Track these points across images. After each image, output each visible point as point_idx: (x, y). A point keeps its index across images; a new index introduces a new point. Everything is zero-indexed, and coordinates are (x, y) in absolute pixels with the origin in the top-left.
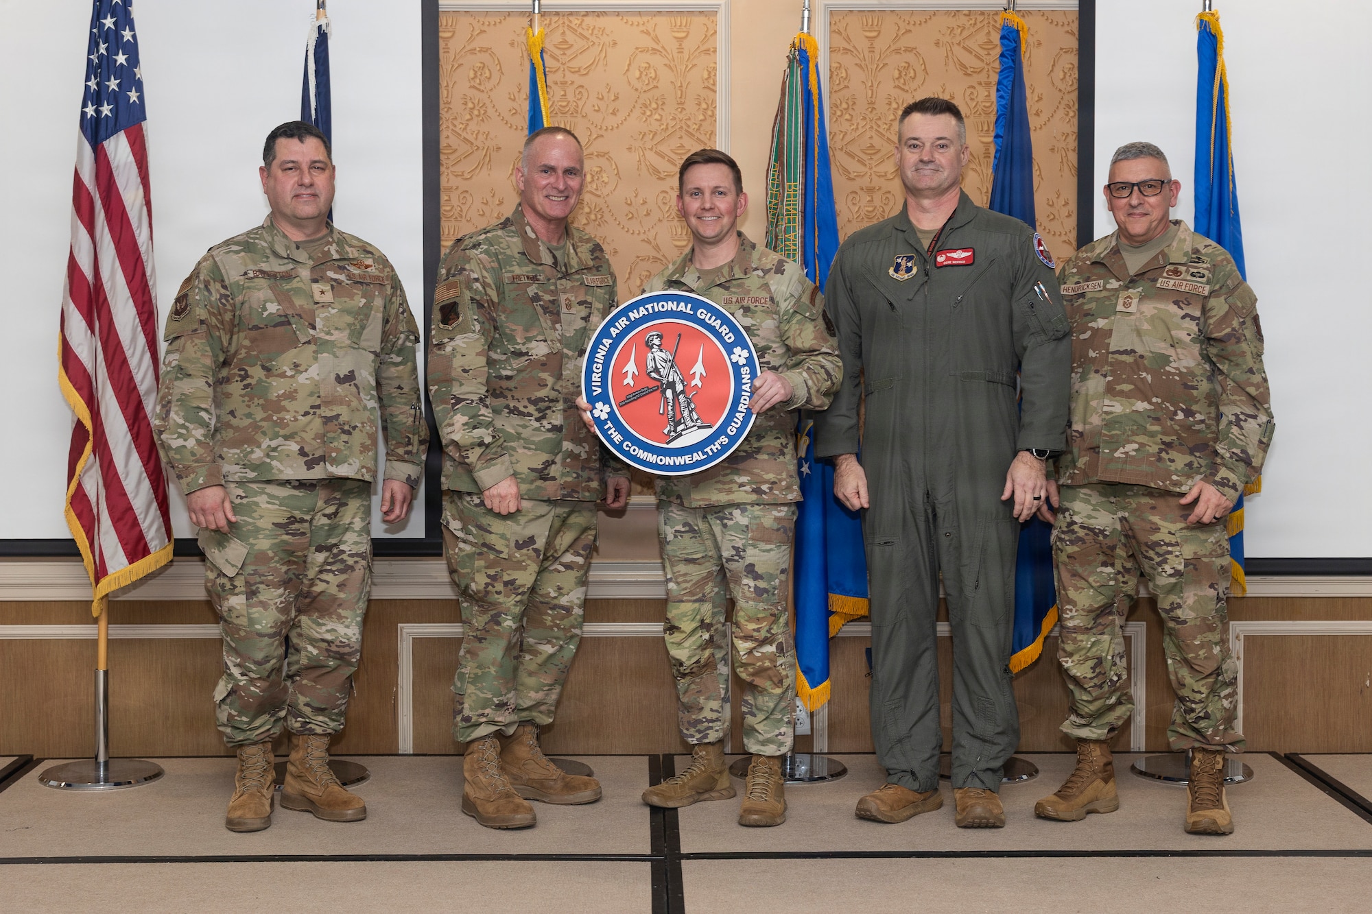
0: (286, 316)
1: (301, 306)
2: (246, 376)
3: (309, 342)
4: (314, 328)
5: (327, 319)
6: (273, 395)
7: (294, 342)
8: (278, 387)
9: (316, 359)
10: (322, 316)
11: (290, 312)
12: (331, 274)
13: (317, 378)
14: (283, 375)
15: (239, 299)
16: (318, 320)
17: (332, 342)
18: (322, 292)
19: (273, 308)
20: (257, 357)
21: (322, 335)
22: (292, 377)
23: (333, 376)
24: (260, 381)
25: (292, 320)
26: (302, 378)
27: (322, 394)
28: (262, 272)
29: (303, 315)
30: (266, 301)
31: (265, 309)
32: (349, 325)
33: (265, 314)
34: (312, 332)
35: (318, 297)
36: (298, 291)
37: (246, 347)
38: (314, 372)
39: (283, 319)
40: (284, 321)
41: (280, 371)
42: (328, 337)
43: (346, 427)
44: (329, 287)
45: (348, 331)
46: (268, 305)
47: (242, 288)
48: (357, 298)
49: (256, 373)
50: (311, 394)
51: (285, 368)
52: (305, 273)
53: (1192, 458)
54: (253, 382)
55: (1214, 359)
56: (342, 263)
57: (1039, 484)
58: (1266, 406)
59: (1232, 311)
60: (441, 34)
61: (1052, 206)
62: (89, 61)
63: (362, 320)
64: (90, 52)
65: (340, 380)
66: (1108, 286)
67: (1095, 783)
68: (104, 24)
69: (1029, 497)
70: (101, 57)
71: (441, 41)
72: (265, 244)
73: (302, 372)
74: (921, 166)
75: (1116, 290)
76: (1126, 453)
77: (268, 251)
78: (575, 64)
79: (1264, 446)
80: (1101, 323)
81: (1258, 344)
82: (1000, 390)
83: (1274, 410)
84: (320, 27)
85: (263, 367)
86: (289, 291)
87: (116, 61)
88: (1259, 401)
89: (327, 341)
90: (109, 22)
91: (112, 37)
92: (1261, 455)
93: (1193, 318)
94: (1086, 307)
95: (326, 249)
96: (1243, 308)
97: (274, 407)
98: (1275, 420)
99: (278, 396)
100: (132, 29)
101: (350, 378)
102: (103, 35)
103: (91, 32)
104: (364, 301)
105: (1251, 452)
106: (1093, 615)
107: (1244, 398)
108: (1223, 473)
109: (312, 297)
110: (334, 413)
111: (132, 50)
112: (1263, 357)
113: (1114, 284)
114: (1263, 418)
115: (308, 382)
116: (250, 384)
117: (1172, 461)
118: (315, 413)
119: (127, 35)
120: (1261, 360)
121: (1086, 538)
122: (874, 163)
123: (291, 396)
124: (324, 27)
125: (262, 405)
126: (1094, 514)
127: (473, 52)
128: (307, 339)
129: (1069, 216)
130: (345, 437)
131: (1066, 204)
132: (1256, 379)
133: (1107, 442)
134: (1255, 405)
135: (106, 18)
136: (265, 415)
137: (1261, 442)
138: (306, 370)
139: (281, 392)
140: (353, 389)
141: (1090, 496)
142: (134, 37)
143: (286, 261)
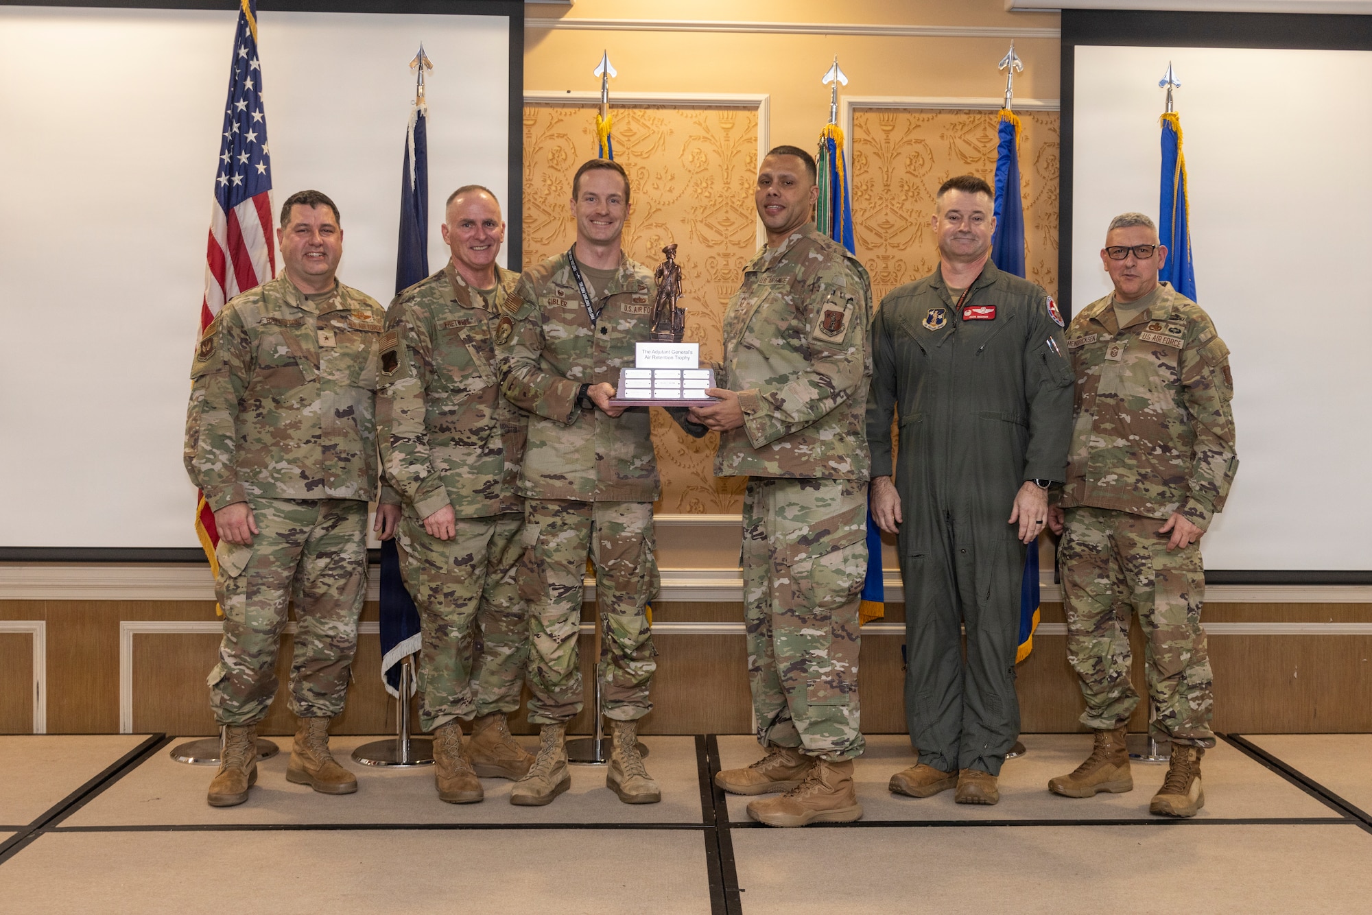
0: (294, 358)
1: (308, 350)
2: (258, 407)
3: (314, 380)
4: (318, 369)
5: (329, 361)
6: (282, 424)
7: (301, 380)
8: (285, 418)
9: (319, 395)
10: (325, 358)
11: (299, 354)
12: (334, 323)
13: (319, 412)
14: (291, 408)
15: (255, 343)
16: (321, 361)
17: (334, 381)
18: (327, 338)
19: (283, 350)
20: (269, 390)
21: (325, 375)
22: (298, 409)
23: (333, 411)
24: (270, 412)
25: (299, 361)
26: (306, 412)
27: (323, 426)
28: (274, 319)
29: (309, 357)
30: (277, 345)
31: (276, 351)
32: (349, 367)
33: (276, 356)
34: (316, 372)
35: (322, 342)
36: (306, 336)
37: (260, 382)
38: (316, 406)
39: (292, 360)
40: (292, 362)
41: (288, 404)
42: (330, 377)
43: (343, 455)
44: (331, 334)
45: (347, 372)
46: (279, 348)
47: (257, 334)
48: (357, 344)
49: (268, 404)
50: (314, 426)
51: (294, 402)
52: (311, 322)
53: (1166, 489)
54: (264, 411)
55: (1187, 405)
56: (344, 314)
57: (1041, 510)
58: (1231, 444)
59: (1204, 362)
60: (525, 122)
61: (1037, 273)
62: (224, 138)
63: (360, 363)
64: (225, 131)
65: (339, 414)
66: (1101, 339)
67: (1106, 767)
68: (237, 107)
69: (1032, 521)
70: (234, 135)
71: (524, 128)
72: (278, 295)
73: (306, 406)
74: (960, 235)
75: (1107, 342)
76: (1108, 483)
77: (281, 301)
78: (637, 149)
79: (1229, 478)
80: (1093, 370)
81: (1225, 390)
82: (1014, 429)
83: (1237, 448)
84: (419, 112)
85: (274, 400)
86: (297, 336)
87: (246, 138)
88: (1225, 439)
89: (330, 380)
90: (241, 105)
91: (244, 117)
92: (1226, 486)
93: (1168, 367)
94: (1083, 357)
95: (331, 301)
96: (1213, 358)
97: (281, 435)
98: (1238, 457)
99: (286, 425)
100: (261, 111)
101: (349, 412)
102: (236, 117)
103: (226, 113)
104: (363, 346)
105: (1217, 484)
106: (1094, 620)
107: (1211, 438)
108: (1192, 504)
109: (317, 342)
110: (332, 443)
111: (261, 129)
112: (1232, 402)
113: (1107, 337)
114: (1227, 455)
115: (311, 415)
116: (261, 414)
117: (1147, 490)
118: (315, 442)
119: (257, 116)
120: (1229, 406)
121: (1082, 553)
122: (888, 236)
123: (296, 425)
124: (422, 112)
125: (272, 432)
126: (1087, 532)
127: (551, 137)
128: (312, 378)
129: (1051, 282)
130: (342, 464)
131: (1049, 272)
132: (1222, 420)
133: (1090, 472)
134: (1221, 444)
135: (239, 101)
136: (274, 441)
137: (1226, 475)
138: (310, 405)
139: (288, 422)
140: (351, 422)
141: (1083, 516)
142: (263, 118)
143: (296, 310)
